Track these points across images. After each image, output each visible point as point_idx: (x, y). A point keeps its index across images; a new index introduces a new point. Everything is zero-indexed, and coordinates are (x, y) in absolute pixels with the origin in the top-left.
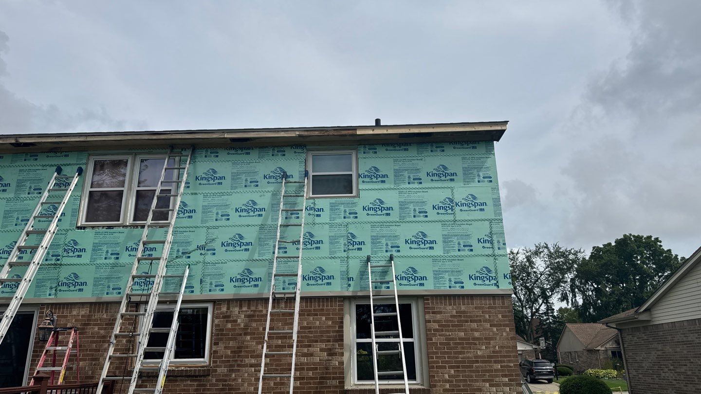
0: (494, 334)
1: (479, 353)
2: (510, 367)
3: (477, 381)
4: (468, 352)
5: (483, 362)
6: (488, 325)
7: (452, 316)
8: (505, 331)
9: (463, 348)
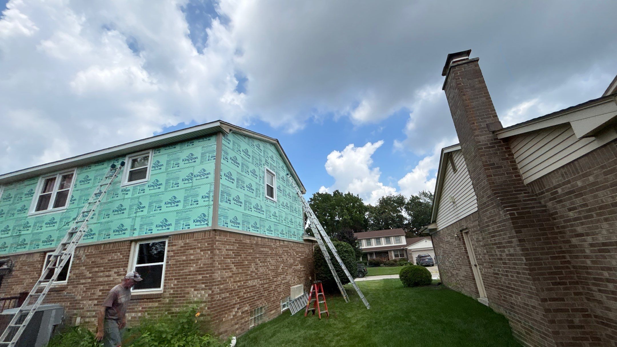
0: (202, 256)
1: (192, 269)
2: (207, 277)
3: (187, 287)
4: (186, 269)
5: (193, 275)
6: (199, 251)
7: (182, 247)
8: (208, 253)
9: (183, 267)
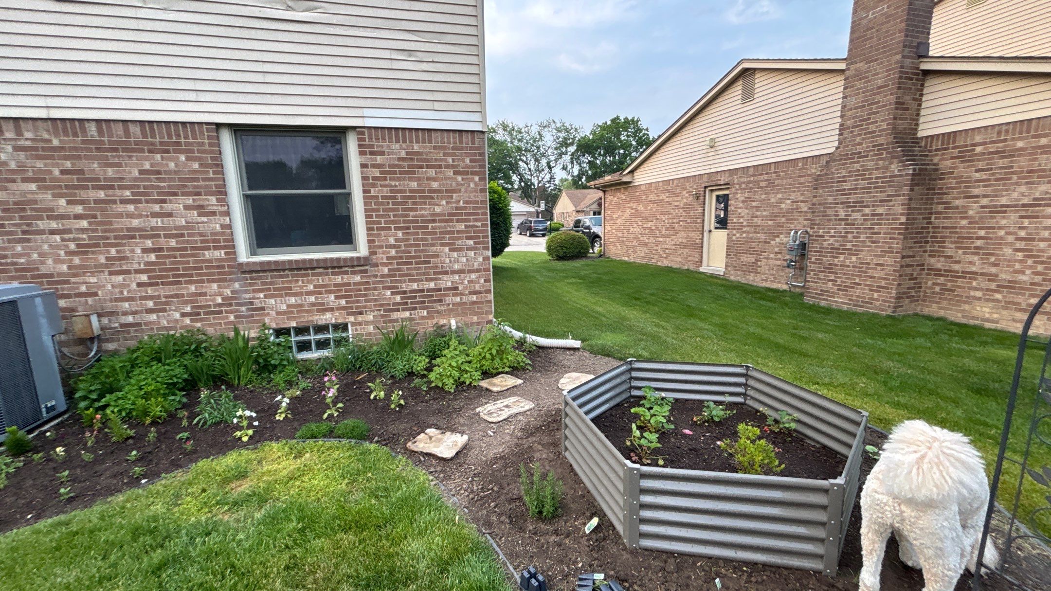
0: (458, 185)
1: (438, 210)
2: (477, 227)
3: (433, 245)
4: (421, 209)
5: (441, 221)
6: (450, 173)
7: (399, 159)
8: (473, 180)
